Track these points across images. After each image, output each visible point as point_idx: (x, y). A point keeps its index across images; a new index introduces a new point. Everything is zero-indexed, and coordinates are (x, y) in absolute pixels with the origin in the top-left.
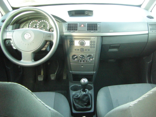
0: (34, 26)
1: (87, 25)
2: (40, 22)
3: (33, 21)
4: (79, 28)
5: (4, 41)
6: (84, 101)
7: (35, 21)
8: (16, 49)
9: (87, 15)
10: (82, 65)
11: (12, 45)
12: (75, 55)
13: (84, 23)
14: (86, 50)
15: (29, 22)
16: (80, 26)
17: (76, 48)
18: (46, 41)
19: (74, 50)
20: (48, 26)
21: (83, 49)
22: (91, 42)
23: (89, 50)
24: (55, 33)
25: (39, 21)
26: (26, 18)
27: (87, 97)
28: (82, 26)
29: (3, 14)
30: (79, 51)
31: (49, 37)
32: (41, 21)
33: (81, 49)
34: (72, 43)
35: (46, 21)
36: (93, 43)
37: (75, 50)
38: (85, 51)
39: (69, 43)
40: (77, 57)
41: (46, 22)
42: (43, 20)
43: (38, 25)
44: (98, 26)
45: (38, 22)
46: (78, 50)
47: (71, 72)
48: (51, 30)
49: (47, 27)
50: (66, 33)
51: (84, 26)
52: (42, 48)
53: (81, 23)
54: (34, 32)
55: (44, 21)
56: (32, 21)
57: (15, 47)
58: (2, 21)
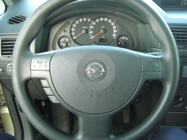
0: (83, 32)
2: (96, 22)
3: (81, 20)
5: (23, 87)
7: (85, 19)
8: (58, 102)
9: (186, 8)
11: (48, 91)
15: (71, 22)
20: (115, 31)
25: (95, 20)
29: (8, 4)
32: (98, 21)
35: (110, 19)
41: (110, 21)
42: (103, 17)
43: (92, 30)
45: (91, 22)
48: (122, 40)
49: (113, 33)
55: (106, 19)
56: (77, 20)
57: (56, 97)
58: (10, 20)
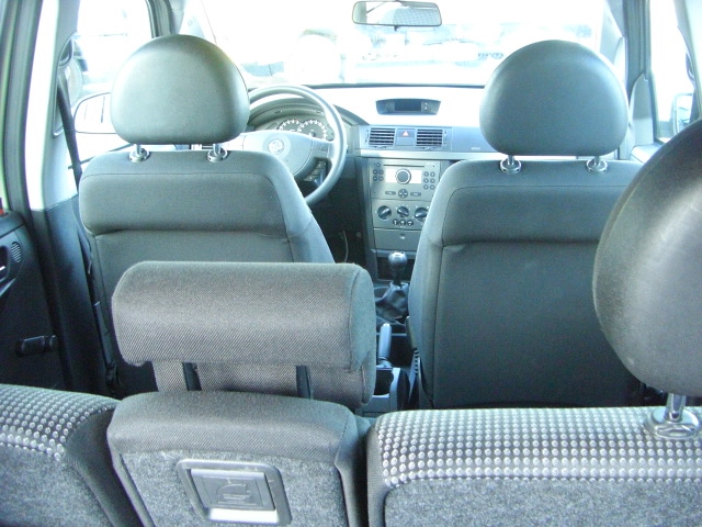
1: (416, 131)
2: (305, 125)
3: (289, 122)
4: (397, 139)
6: (395, 309)
7: (293, 122)
9: (427, 112)
10: (402, 235)
12: (384, 207)
13: (409, 129)
14: (412, 194)
15: (278, 123)
16: (401, 134)
17: (387, 188)
18: (317, 160)
19: (383, 194)
20: (325, 136)
21: (406, 191)
22: (426, 174)
23: (420, 194)
24: (336, 143)
25: (304, 122)
26: (272, 113)
27: (403, 299)
28: (406, 134)
30: (397, 196)
31: (323, 150)
32: (306, 123)
33: (401, 191)
34: (379, 175)
35: (320, 122)
36: (429, 177)
37: (387, 193)
38: (409, 197)
39: (371, 175)
40: (389, 213)
41: (320, 124)
42: (313, 120)
44: (444, 135)
45: (299, 124)
46: (394, 193)
47: (374, 251)
50: (366, 150)
51: (411, 135)
52: (306, 177)
53: (403, 128)
54: (291, 137)
55: (316, 122)
56: (287, 120)
